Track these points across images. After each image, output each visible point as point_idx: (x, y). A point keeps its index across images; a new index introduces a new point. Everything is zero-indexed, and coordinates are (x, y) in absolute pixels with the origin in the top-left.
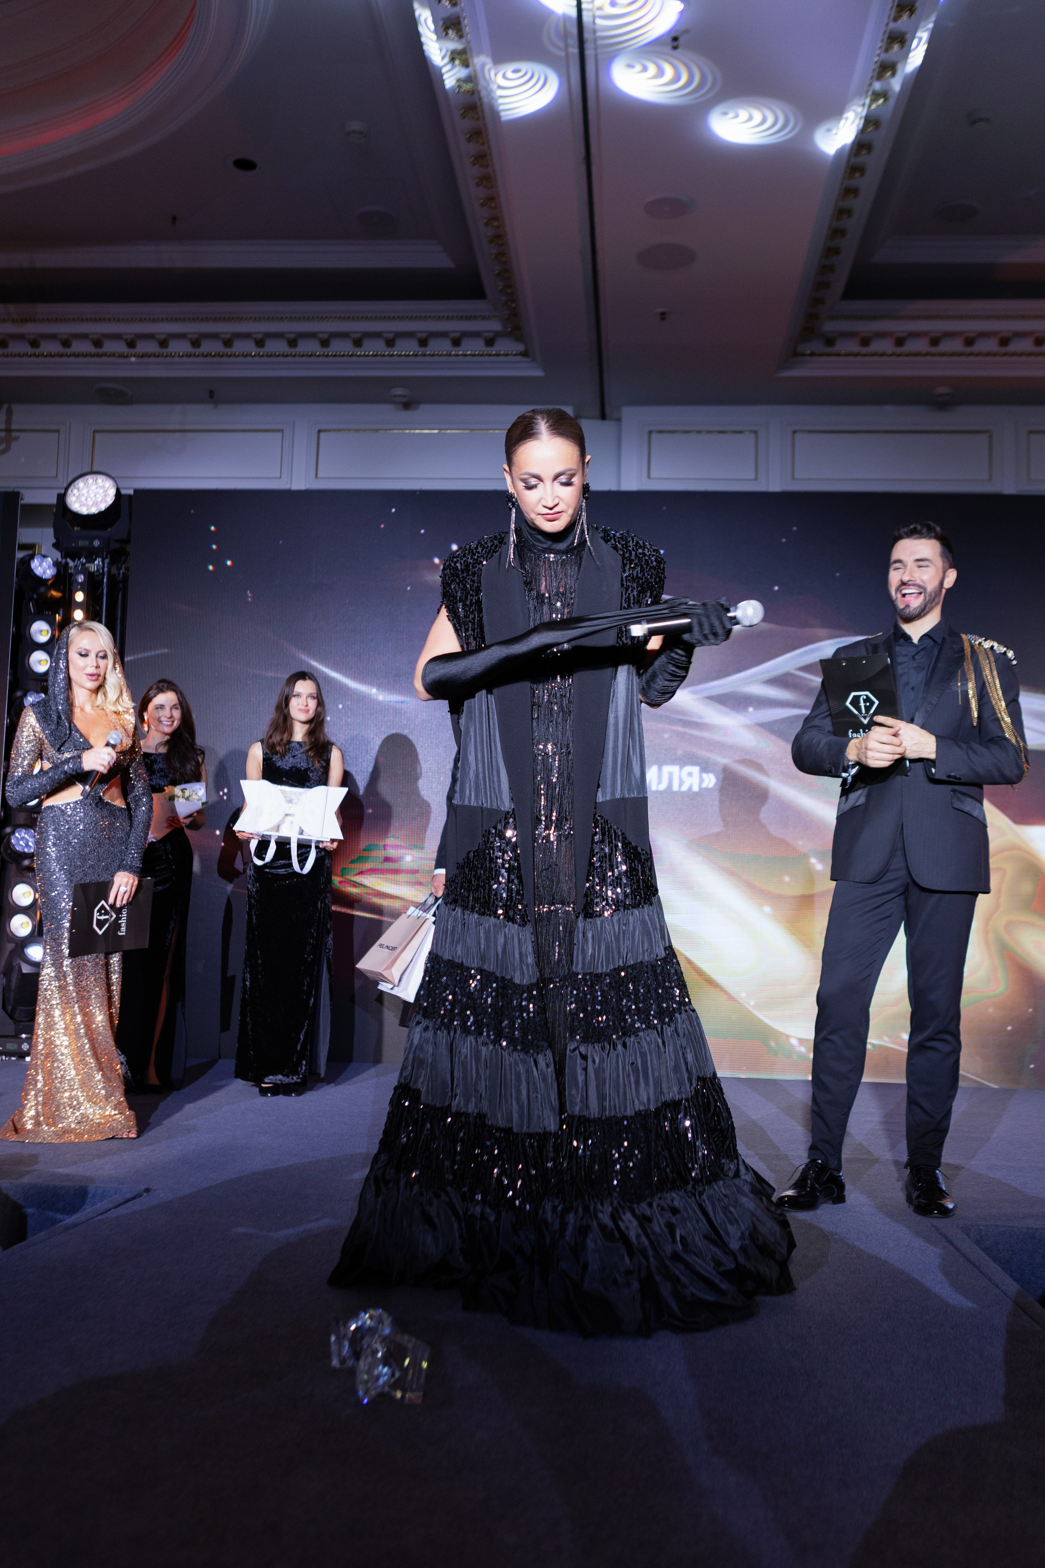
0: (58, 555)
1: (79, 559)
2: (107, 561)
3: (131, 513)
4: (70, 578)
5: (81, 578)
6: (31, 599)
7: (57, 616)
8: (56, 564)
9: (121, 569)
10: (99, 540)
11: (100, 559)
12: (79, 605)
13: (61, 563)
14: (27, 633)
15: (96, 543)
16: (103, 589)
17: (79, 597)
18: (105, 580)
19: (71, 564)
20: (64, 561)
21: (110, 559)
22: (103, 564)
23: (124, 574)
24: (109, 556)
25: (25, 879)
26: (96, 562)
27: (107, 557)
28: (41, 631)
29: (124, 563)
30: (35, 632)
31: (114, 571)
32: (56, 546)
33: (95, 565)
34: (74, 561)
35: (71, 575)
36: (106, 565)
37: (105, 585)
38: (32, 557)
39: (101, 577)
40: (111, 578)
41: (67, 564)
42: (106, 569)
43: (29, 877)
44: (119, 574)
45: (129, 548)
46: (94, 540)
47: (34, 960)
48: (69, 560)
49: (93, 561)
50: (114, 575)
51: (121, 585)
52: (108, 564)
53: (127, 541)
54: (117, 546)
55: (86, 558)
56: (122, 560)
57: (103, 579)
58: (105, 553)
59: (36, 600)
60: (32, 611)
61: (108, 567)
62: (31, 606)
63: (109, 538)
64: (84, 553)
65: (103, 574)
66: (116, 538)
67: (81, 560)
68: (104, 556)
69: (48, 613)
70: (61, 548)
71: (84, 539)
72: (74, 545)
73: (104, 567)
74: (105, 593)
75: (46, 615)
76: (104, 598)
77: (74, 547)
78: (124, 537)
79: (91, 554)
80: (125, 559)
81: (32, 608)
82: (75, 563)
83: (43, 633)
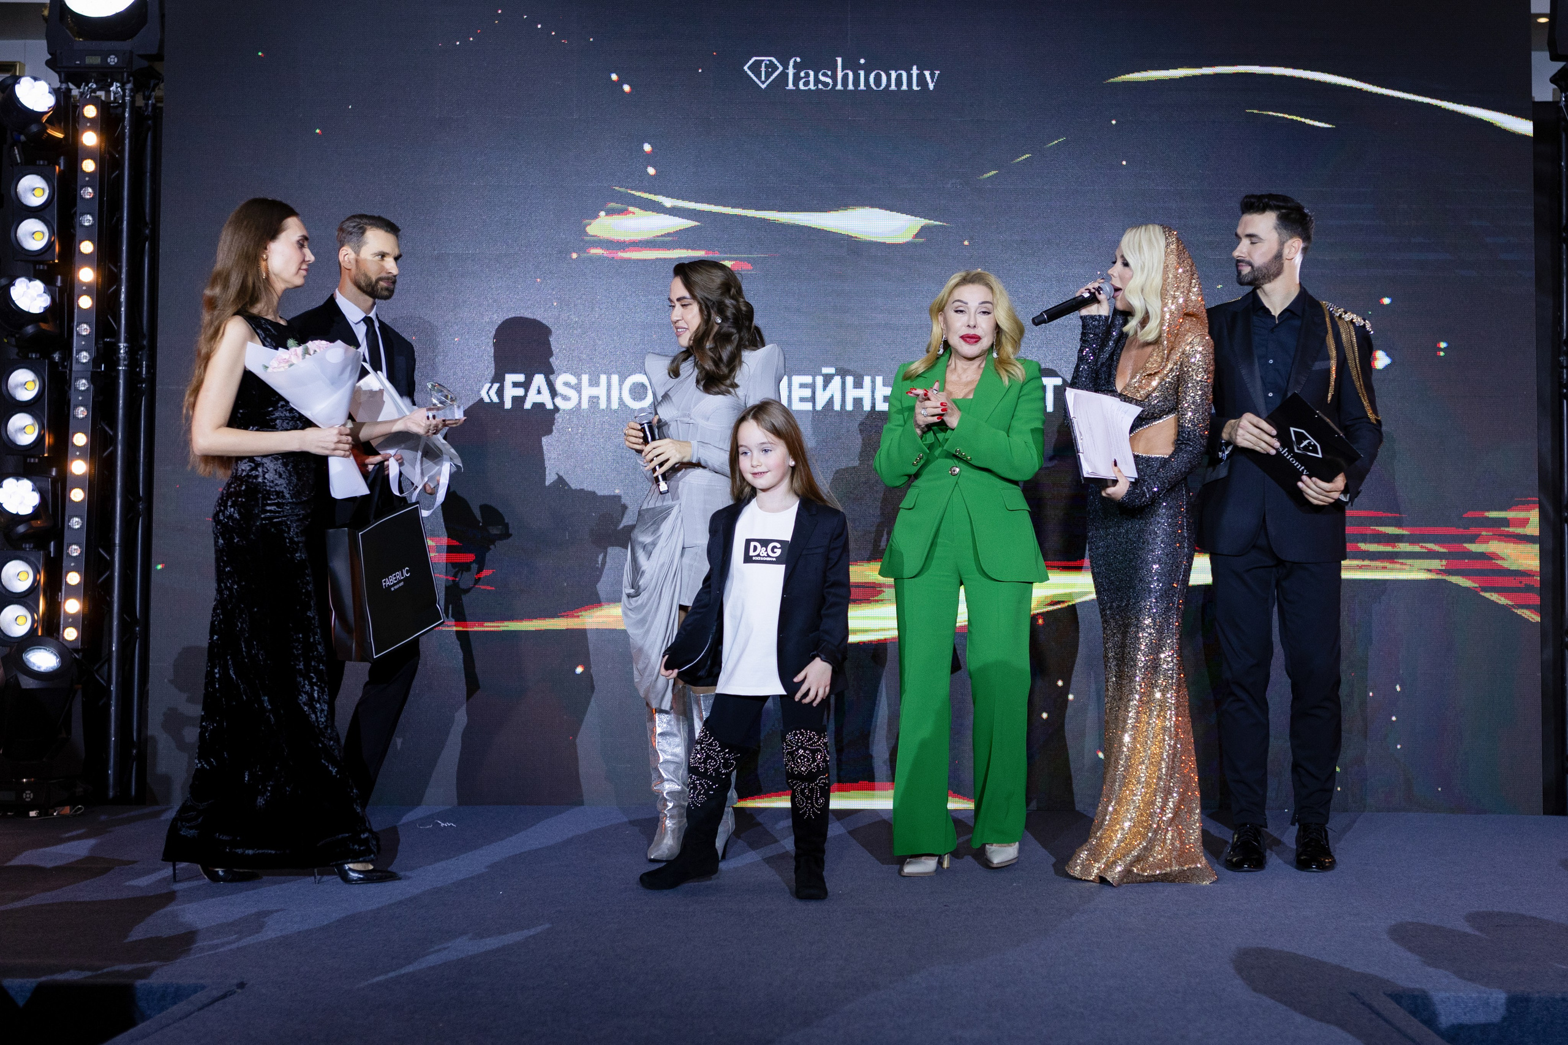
0: (56, 77)
1: (87, 85)
2: (129, 86)
3: (163, 16)
4: (74, 112)
5: (91, 112)
6: (16, 142)
7: (57, 168)
8: (55, 92)
9: (149, 98)
10: (116, 56)
11: (118, 85)
12: (89, 153)
13: (59, 89)
14: (13, 192)
15: (112, 60)
16: (124, 128)
17: (90, 140)
18: (127, 115)
19: (75, 92)
20: (64, 86)
21: (134, 84)
22: (124, 90)
23: (154, 105)
24: (131, 78)
25: (21, 553)
26: (113, 88)
27: (129, 82)
28: (34, 189)
29: (153, 90)
30: (25, 191)
31: (140, 102)
32: (50, 64)
34: (79, 87)
35: (76, 107)
36: (127, 92)
37: (126, 123)
38: (16, 80)
39: (120, 110)
40: (135, 110)
41: (69, 90)
42: (128, 98)
43: (24, 549)
44: (147, 105)
45: (158, 66)
46: (109, 56)
47: (36, 668)
48: (71, 86)
49: (106, 88)
50: (140, 108)
51: (149, 122)
52: (131, 90)
53: (159, 57)
54: (145, 64)
55: (96, 81)
56: (152, 85)
57: (124, 112)
58: (125, 75)
59: (24, 143)
60: (19, 161)
61: (130, 96)
62: (16, 151)
63: (131, 52)
64: (94, 75)
65: (123, 105)
66: (141, 52)
67: (90, 85)
68: (125, 80)
69: (41, 163)
70: (60, 68)
71: (94, 53)
72: (78, 62)
73: (124, 96)
74: (127, 134)
75: (40, 165)
76: (127, 141)
77: (78, 66)
78: (154, 51)
79: (104, 76)
80: (157, 84)
81: (17, 156)
82: (81, 90)
83: (37, 192)
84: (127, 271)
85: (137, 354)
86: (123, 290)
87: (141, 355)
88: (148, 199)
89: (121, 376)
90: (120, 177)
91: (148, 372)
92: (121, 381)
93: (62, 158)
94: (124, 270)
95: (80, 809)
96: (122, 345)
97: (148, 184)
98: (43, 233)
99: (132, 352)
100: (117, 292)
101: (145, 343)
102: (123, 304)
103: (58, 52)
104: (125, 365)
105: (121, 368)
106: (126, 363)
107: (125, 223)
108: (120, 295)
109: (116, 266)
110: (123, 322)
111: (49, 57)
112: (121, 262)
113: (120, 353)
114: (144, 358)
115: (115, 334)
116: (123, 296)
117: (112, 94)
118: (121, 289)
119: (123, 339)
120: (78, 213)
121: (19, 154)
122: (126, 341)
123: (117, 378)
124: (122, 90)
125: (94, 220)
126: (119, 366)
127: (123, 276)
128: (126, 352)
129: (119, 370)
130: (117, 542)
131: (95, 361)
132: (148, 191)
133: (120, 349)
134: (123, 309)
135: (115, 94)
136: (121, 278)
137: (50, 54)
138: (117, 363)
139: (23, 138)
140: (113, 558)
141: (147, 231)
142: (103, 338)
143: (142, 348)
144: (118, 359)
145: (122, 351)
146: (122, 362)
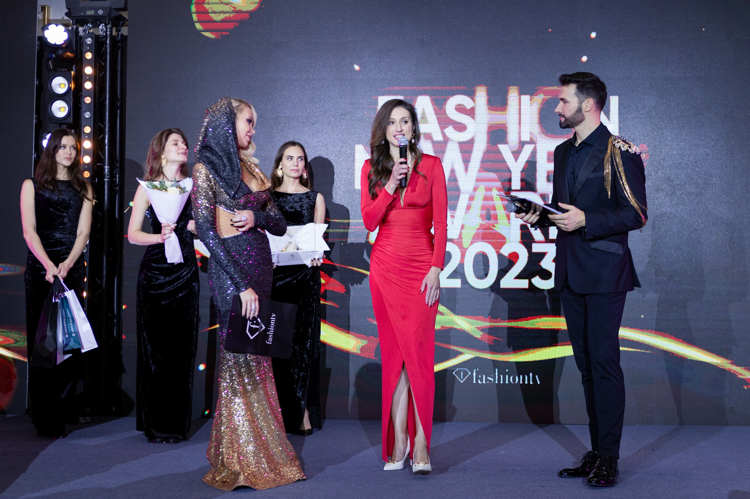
0: (70, 22)
1: (87, 25)
2: (109, 26)
4: (80, 40)
5: (89, 41)
6: (50, 60)
7: (72, 72)
8: (69, 31)
9: (119, 31)
10: (102, 10)
11: (103, 25)
12: (88, 62)
14: (49, 86)
15: (100, 12)
16: (106, 48)
17: (89, 56)
18: (108, 42)
19: (81, 29)
20: (74, 27)
21: (112, 25)
22: (106, 28)
23: (122, 35)
24: (110, 22)
26: (100, 27)
27: (109, 23)
28: (60, 85)
29: (122, 27)
30: (56, 86)
31: (114, 33)
32: (67, 14)
33: (101, 29)
34: (82, 27)
35: (81, 37)
36: (108, 30)
37: (108, 46)
39: (104, 39)
40: (112, 38)
41: (77, 29)
42: (108, 33)
44: (118, 35)
45: (125, 14)
46: (98, 10)
48: (78, 26)
50: (115, 36)
51: (120, 44)
53: (125, 9)
54: (117, 14)
55: (92, 24)
56: (121, 24)
57: (106, 40)
58: (107, 20)
59: (55, 58)
60: (52, 68)
61: (110, 31)
62: (50, 63)
63: (110, 8)
64: (90, 20)
65: (106, 36)
66: (115, 7)
67: (88, 25)
68: (107, 23)
69: (64, 70)
70: (73, 17)
71: (90, 9)
72: (82, 14)
73: (106, 31)
74: (108, 52)
75: (63, 71)
76: (108, 56)
77: (82, 16)
78: (122, 6)
79: (96, 21)
80: (124, 23)
81: (51, 65)
82: (84, 29)
83: (61, 86)
84: (109, 127)
85: (114, 171)
86: (107, 137)
87: (116, 172)
88: (119, 86)
89: (106, 184)
90: (105, 75)
91: (119, 181)
92: (106, 187)
93: (74, 65)
94: (107, 126)
95: (88, 419)
96: (106, 167)
97: (119, 78)
98: (65, 108)
99: (111, 170)
100: (104, 138)
101: (118, 165)
102: (107, 145)
103: (72, 8)
104: (108, 178)
105: (106, 180)
106: (108, 177)
107: (107, 101)
108: (105, 140)
109: (103, 124)
110: (107, 154)
111: (67, 11)
112: (105, 122)
113: (105, 172)
114: (117, 173)
115: (102, 161)
116: (106, 141)
117: (100, 31)
118: (105, 137)
119: (107, 164)
120: (83, 96)
121: (52, 64)
122: (108, 165)
123: (104, 185)
124: (105, 28)
125: (91, 99)
126: (105, 178)
127: (107, 130)
128: (108, 171)
129: (105, 181)
130: (104, 274)
131: (92, 177)
132: (119, 82)
133: (105, 169)
134: (107, 148)
135: (102, 30)
136: (105, 131)
137: (68, 9)
138: (103, 176)
139: (54, 56)
140: (102, 282)
141: (119, 104)
142: (96, 163)
143: (116, 168)
144: (104, 175)
145: (106, 171)
146: (106, 177)
